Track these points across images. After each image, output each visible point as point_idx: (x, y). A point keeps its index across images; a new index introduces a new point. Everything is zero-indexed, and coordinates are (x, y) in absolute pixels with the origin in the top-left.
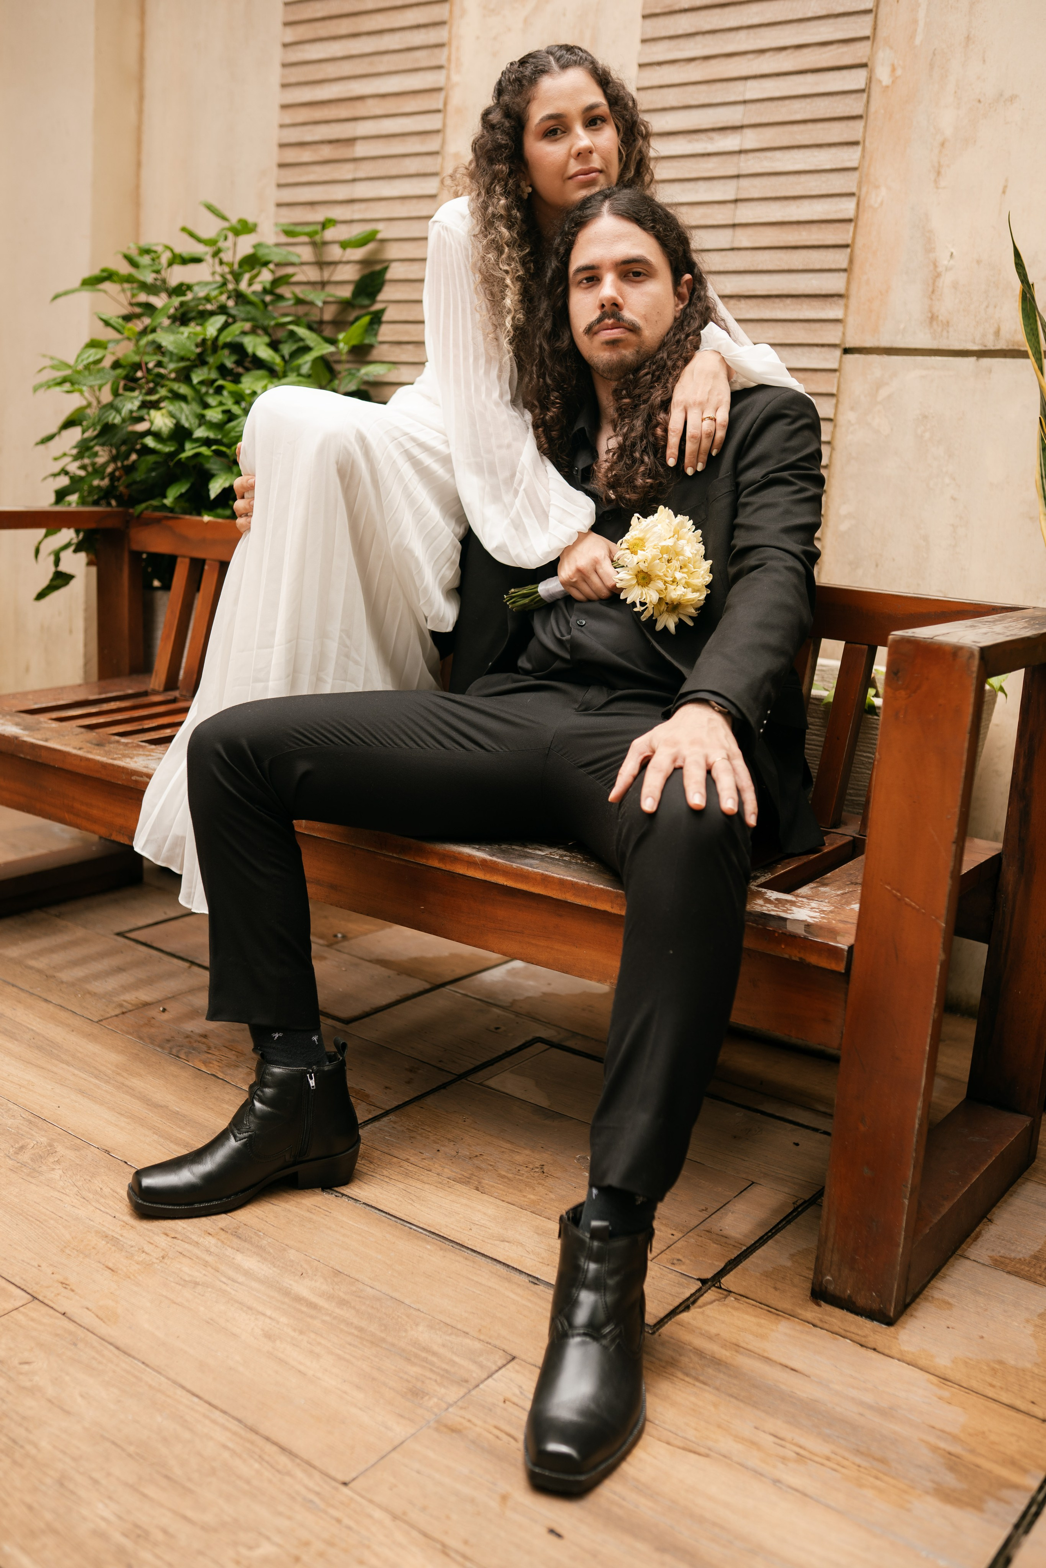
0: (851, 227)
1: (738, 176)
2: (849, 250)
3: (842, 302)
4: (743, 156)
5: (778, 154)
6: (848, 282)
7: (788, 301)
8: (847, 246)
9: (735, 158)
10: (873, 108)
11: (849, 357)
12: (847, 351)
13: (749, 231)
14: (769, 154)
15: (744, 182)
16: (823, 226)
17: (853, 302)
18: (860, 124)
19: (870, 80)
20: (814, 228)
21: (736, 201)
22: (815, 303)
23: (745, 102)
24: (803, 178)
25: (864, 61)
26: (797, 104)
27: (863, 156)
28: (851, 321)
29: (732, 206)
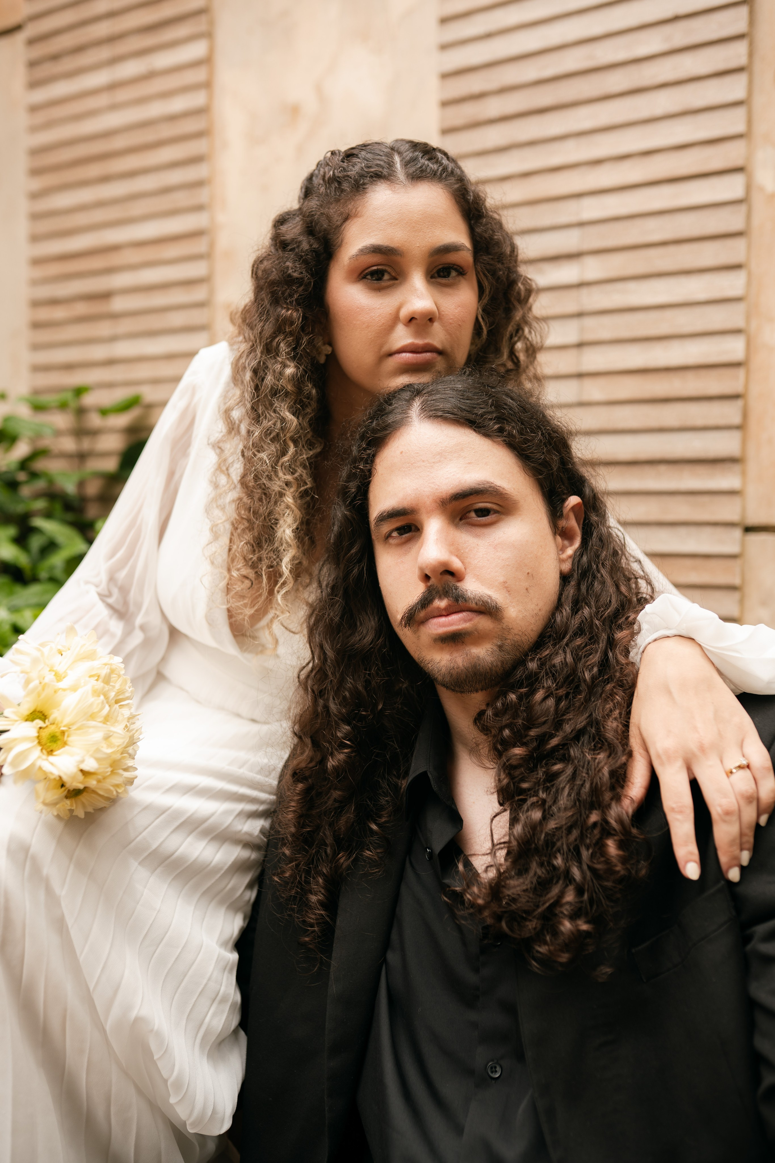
0: (741, 373)
1: (580, 315)
2: (740, 403)
3: (737, 468)
4: (584, 291)
5: (632, 286)
6: (744, 442)
7: (663, 468)
8: (735, 397)
9: (573, 294)
10: (756, 221)
11: (754, 538)
12: (749, 529)
13: (601, 382)
14: (619, 286)
15: (589, 322)
16: (703, 373)
17: (752, 466)
18: (740, 244)
19: (748, 187)
20: (690, 376)
21: (580, 345)
22: (701, 470)
23: (581, 224)
24: (669, 314)
25: (739, 163)
26: (652, 223)
27: (749, 283)
28: (752, 491)
29: (574, 352)
